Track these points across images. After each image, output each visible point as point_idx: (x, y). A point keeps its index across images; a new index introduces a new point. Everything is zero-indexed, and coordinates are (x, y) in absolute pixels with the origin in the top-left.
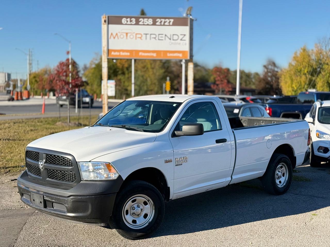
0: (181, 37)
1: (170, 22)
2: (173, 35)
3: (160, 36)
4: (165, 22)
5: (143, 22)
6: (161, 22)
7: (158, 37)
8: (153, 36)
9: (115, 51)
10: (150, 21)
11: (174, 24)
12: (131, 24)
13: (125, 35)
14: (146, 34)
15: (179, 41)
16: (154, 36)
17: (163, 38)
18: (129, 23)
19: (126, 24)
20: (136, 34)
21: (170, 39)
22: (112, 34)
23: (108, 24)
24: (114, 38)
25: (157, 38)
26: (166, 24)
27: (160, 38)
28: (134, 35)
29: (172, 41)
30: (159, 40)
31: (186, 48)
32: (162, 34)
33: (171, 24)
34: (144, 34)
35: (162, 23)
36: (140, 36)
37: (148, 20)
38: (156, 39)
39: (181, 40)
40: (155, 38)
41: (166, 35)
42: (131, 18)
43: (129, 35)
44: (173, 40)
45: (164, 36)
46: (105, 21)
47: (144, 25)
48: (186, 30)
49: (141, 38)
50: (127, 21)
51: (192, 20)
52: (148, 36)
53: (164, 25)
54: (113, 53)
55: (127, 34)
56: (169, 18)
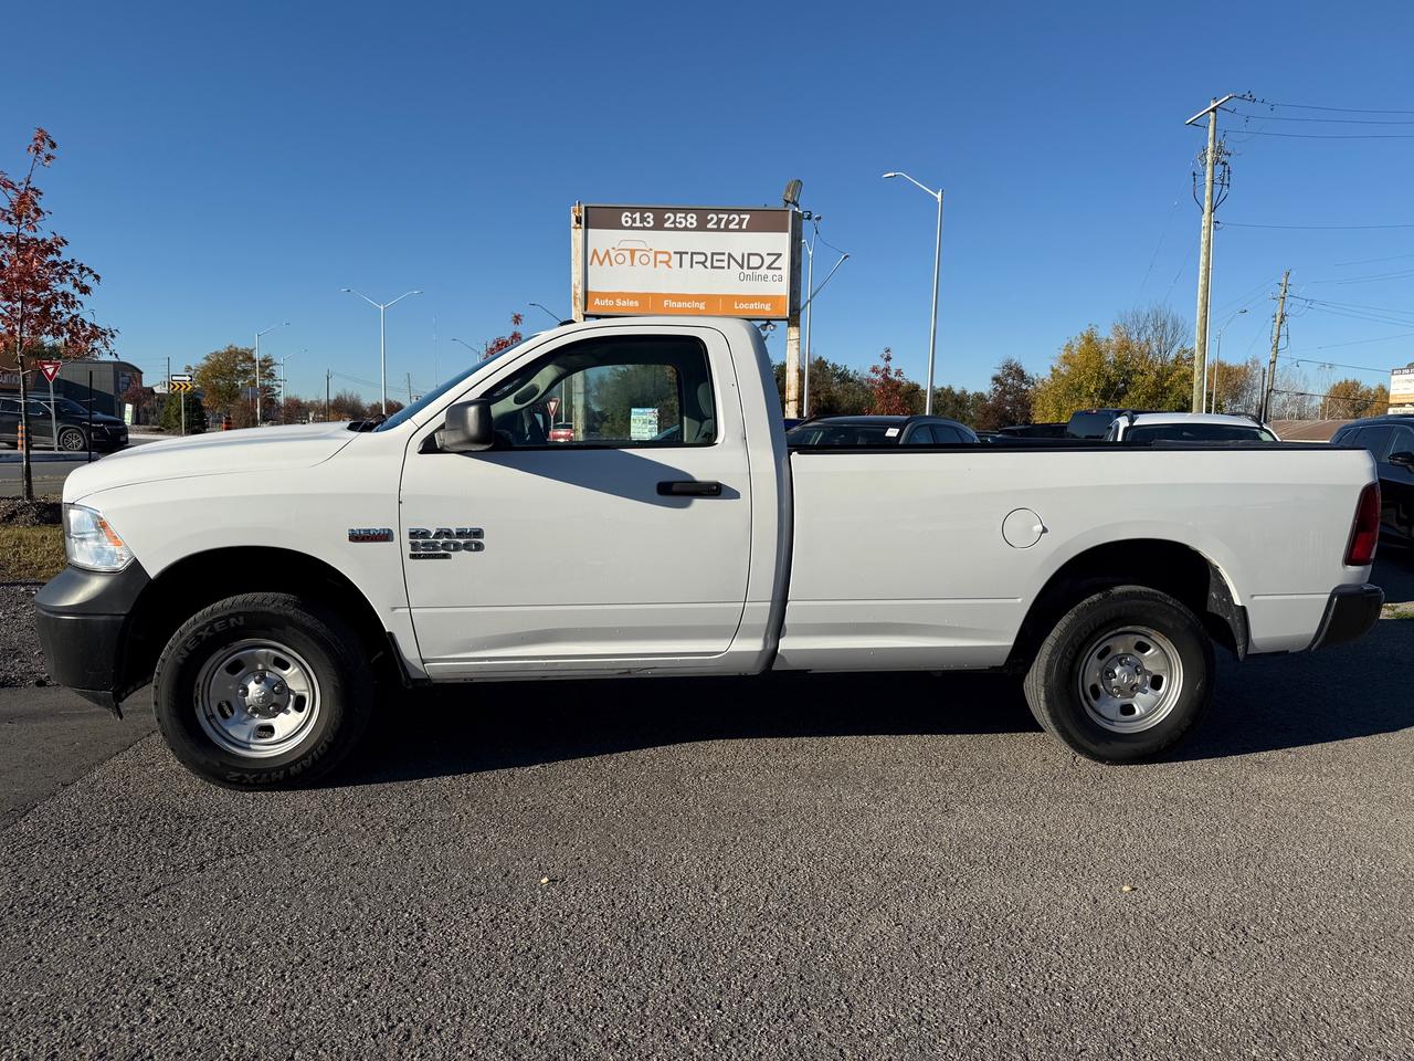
0: (768, 260)
1: (742, 221)
2: (749, 255)
3: (716, 257)
4: (729, 222)
5: (674, 222)
6: (719, 220)
7: (711, 261)
8: (697, 258)
9: (603, 296)
10: (692, 219)
11: (752, 228)
12: (644, 228)
13: (627, 254)
14: (681, 254)
15: (763, 271)
16: (702, 258)
17: (725, 264)
18: (638, 224)
19: (631, 228)
20: (656, 253)
21: (742, 267)
22: (595, 251)
23: (586, 227)
24: (601, 264)
25: (708, 264)
26: (731, 226)
27: (716, 264)
28: (652, 255)
29: (745, 270)
30: (712, 267)
31: (782, 289)
32: (724, 254)
33: (744, 227)
34: (675, 253)
35: (722, 226)
36: (666, 257)
37: (685, 218)
38: (706, 267)
39: (769, 268)
40: (703, 263)
41: (730, 255)
42: (643, 210)
43: (638, 254)
44: (749, 268)
45: (725, 257)
46: (578, 220)
47: (676, 229)
48: (781, 242)
49: (667, 263)
50: (634, 221)
51: (797, 218)
52: (686, 258)
53: (727, 229)
54: (597, 302)
55: (633, 252)
56: (739, 211)
